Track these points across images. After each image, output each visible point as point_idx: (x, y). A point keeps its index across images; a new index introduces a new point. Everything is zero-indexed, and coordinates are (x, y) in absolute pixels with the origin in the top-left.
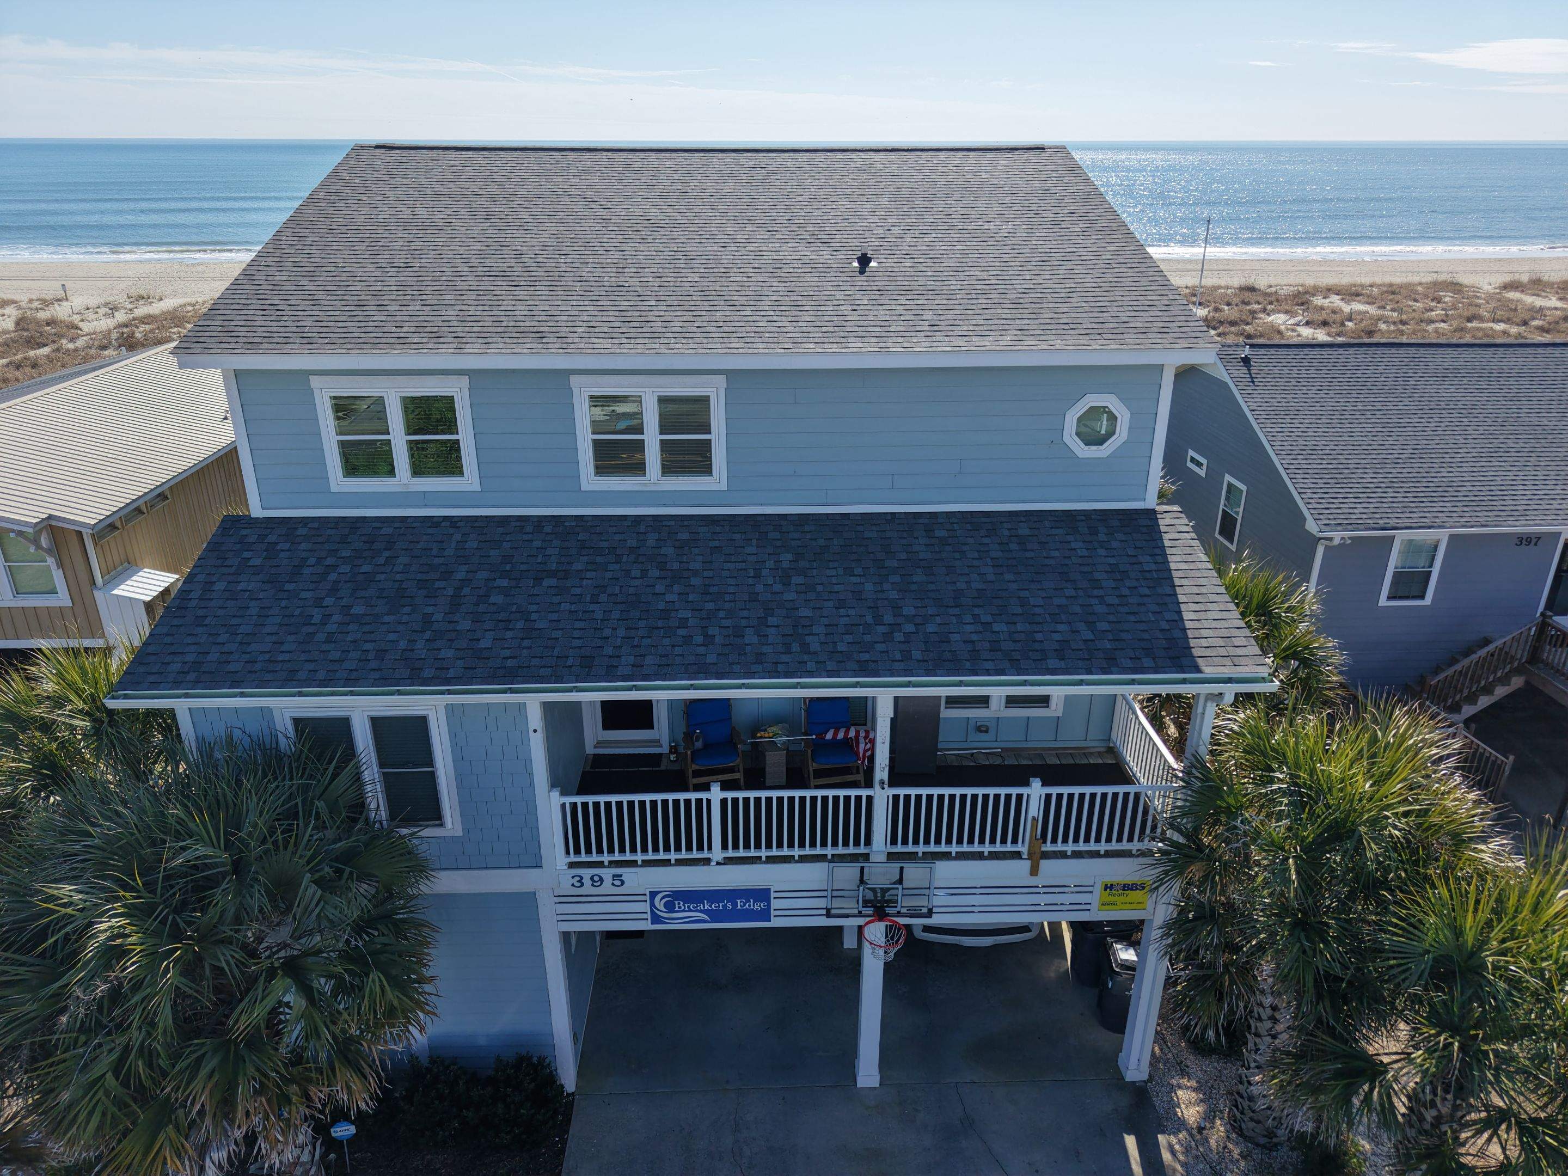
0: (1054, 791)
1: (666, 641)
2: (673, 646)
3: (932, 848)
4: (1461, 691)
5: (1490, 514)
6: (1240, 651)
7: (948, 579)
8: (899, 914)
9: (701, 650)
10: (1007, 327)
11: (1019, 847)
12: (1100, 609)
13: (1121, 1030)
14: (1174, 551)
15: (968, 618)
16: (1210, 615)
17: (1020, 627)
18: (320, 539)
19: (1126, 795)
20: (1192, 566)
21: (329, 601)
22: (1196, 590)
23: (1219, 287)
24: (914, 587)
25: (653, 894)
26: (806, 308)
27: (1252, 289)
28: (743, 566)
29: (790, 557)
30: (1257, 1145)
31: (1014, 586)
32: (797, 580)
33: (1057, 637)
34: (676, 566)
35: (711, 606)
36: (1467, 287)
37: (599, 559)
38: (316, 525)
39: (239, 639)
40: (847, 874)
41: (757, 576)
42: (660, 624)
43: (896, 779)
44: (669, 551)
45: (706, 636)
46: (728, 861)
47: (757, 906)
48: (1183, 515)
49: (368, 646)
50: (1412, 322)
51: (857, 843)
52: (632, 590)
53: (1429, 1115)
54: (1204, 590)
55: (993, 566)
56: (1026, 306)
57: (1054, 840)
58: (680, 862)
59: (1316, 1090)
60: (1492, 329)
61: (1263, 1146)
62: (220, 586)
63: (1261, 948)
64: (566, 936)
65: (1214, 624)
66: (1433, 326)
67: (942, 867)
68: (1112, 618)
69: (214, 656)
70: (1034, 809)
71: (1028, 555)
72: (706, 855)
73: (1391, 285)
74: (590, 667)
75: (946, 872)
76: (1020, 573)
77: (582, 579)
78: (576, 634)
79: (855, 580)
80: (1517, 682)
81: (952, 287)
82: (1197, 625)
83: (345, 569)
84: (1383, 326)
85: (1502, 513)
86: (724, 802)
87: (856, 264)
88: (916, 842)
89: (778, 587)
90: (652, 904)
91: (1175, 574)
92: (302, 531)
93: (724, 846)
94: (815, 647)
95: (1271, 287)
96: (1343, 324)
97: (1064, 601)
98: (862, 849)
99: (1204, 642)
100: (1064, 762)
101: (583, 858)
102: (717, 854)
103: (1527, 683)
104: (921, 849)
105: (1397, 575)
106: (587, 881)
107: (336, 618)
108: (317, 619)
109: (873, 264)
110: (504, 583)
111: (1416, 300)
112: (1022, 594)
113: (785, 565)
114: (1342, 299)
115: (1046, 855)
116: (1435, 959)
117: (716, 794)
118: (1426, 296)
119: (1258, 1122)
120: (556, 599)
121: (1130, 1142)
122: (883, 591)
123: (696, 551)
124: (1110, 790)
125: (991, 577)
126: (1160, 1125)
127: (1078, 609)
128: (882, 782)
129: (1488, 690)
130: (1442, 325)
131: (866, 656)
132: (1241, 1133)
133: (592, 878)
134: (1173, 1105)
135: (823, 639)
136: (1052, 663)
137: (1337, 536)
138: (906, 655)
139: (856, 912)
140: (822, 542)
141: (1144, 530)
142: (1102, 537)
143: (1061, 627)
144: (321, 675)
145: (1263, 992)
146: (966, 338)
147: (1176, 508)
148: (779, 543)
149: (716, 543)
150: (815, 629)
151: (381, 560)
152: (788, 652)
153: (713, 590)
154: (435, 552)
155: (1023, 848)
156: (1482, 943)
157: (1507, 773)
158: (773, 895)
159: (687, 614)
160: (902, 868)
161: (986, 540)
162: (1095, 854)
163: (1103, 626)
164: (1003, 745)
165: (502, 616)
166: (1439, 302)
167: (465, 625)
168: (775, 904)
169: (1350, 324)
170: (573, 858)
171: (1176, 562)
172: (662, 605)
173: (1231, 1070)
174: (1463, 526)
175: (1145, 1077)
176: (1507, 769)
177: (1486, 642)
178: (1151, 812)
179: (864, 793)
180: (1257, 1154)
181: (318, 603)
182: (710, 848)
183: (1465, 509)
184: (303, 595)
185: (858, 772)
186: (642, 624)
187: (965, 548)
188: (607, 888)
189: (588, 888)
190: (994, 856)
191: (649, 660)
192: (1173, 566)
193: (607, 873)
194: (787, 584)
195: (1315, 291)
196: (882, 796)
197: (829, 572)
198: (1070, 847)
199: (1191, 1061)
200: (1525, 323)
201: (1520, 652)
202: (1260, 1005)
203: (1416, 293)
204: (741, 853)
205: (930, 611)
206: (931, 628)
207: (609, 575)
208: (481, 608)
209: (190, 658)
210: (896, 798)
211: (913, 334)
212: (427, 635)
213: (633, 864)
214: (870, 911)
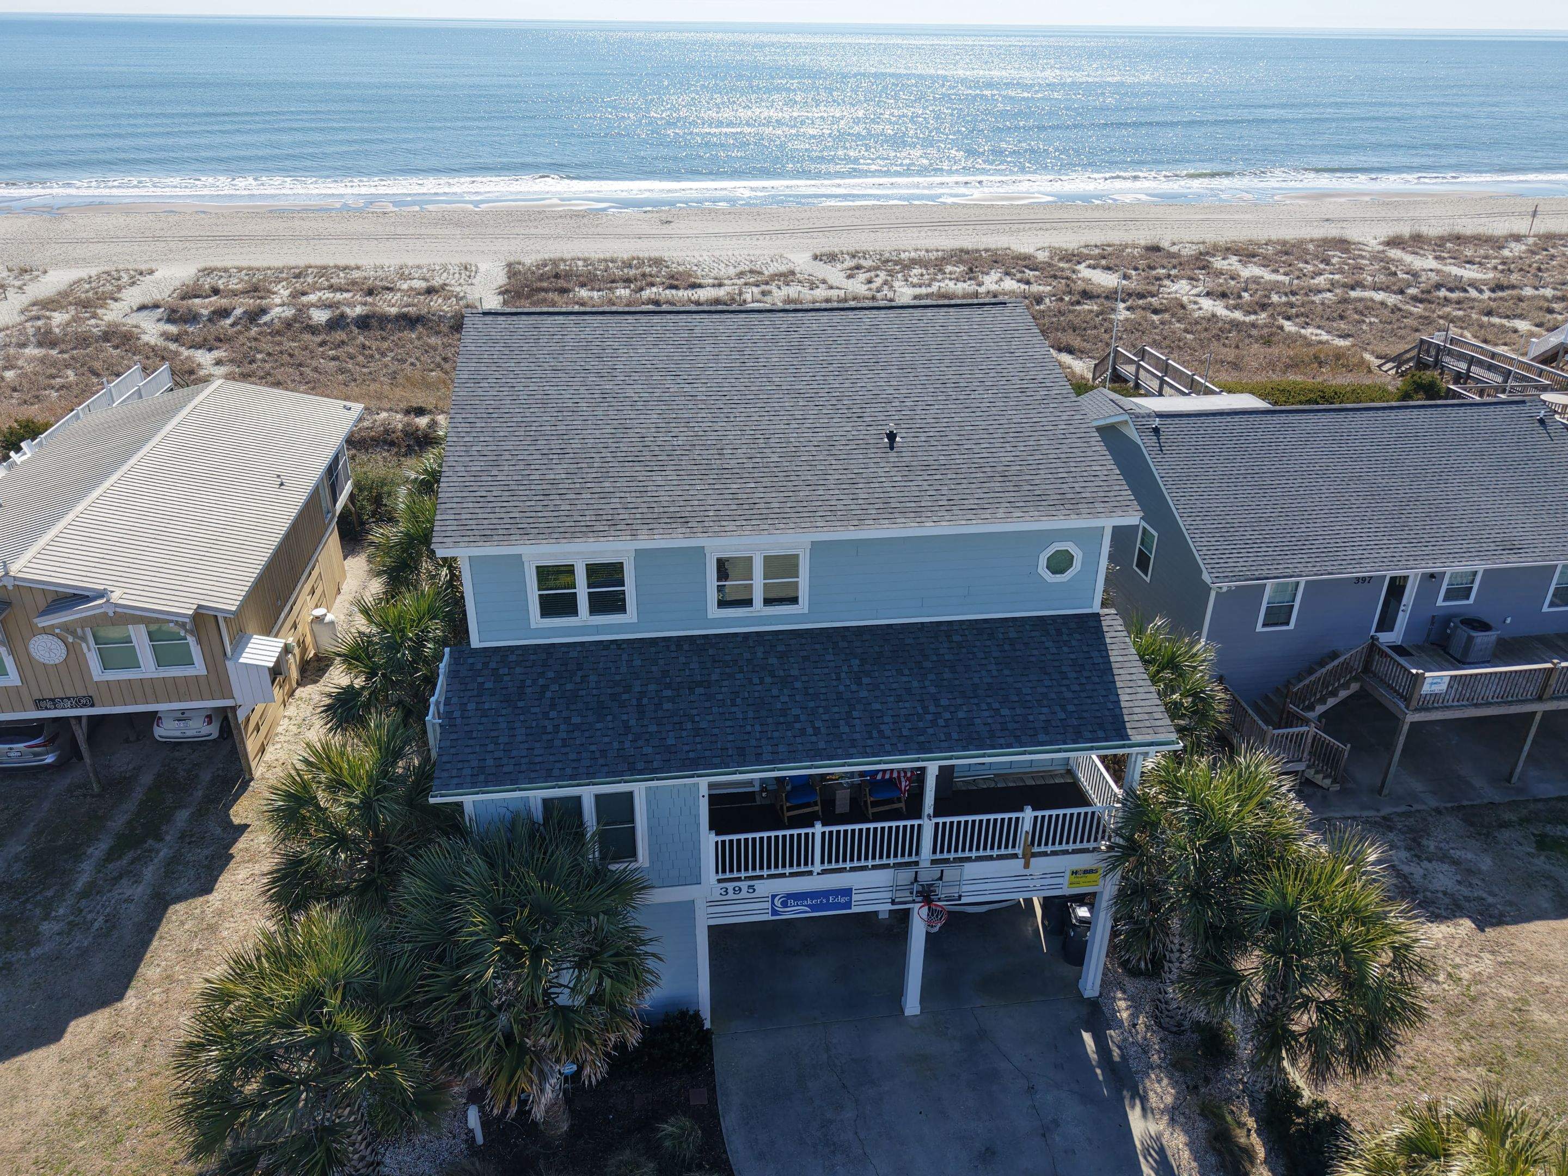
0: (1040, 814)
1: (789, 733)
2: (795, 737)
3: (960, 854)
4: (1315, 694)
5: (1335, 563)
6: (1158, 723)
7: (967, 676)
8: (939, 900)
9: (814, 739)
10: (1000, 500)
11: (1016, 851)
12: (1068, 695)
13: (1081, 964)
14: (1113, 647)
15: (984, 706)
16: (1139, 696)
17: (1018, 711)
18: (528, 664)
19: (1086, 814)
20: (1125, 658)
21: (553, 714)
22: (1129, 677)
23: (1126, 246)
24: (945, 683)
25: (774, 897)
26: (860, 485)
27: (1156, 249)
28: (826, 671)
29: (857, 662)
30: (1171, 1032)
31: (1010, 680)
32: (866, 680)
33: (1043, 717)
34: (781, 673)
35: (812, 704)
36: (1354, 244)
37: (728, 670)
38: (520, 652)
39: (502, 747)
40: (905, 876)
41: (838, 679)
42: (782, 720)
43: (937, 813)
44: (773, 660)
45: (814, 728)
46: (824, 872)
47: (843, 900)
48: (1118, 617)
49: (593, 748)
50: (1302, 292)
51: (910, 854)
52: (756, 694)
53: (1272, 1003)
54: (1134, 677)
55: (996, 664)
56: (1010, 478)
57: (1039, 845)
58: (792, 875)
59: (1205, 994)
60: (1372, 300)
61: (1175, 1033)
62: (471, 706)
63: (1172, 910)
64: (710, 928)
65: (1142, 703)
66: (1320, 296)
67: (968, 866)
68: (1076, 702)
69: (490, 762)
70: (1027, 826)
71: (1018, 653)
72: (809, 868)
73: (1284, 243)
74: (744, 755)
75: (971, 870)
76: (1013, 669)
77: (721, 687)
78: (729, 730)
79: (905, 679)
80: (1355, 687)
81: (958, 461)
82: (1131, 704)
83: (555, 687)
84: (1275, 298)
85: (1344, 562)
86: (823, 834)
87: (886, 440)
88: (949, 851)
89: (854, 687)
90: (773, 903)
91: (1114, 665)
92: (513, 658)
93: (822, 862)
94: (888, 733)
95: (1174, 244)
96: (1240, 297)
97: (1045, 690)
98: (914, 858)
99: (1135, 717)
100: (1038, 783)
101: (728, 875)
102: (818, 867)
103: (1361, 687)
104: (952, 855)
105: (1269, 610)
106: (730, 891)
107: (562, 727)
108: (550, 728)
109: (898, 439)
110: (668, 693)
111: (1307, 262)
112: (1017, 685)
113: (856, 669)
114: (1240, 261)
115: (1034, 855)
116: (1273, 913)
117: (818, 829)
118: (1317, 257)
119: (1172, 1017)
120: (707, 704)
121: (1087, 1037)
122: (925, 687)
123: (792, 660)
124: (1075, 811)
125: (995, 673)
126: (1109, 1024)
127: (1054, 696)
128: (929, 816)
129: (1334, 694)
130: (1329, 295)
131: (922, 739)
132: (1160, 1025)
133: (734, 889)
134: (1114, 1011)
135: (892, 727)
136: (1042, 737)
137: (1225, 586)
138: (948, 736)
139: (911, 899)
140: (877, 649)
141: (1093, 630)
142: (1065, 638)
143: (1045, 710)
144: (569, 771)
145: (1174, 935)
146: (974, 512)
147: (1113, 611)
148: (848, 651)
149: (805, 653)
150: (886, 719)
151: (578, 680)
152: (872, 738)
153: (811, 691)
154: (613, 670)
155: (1019, 851)
156: (1298, 901)
157: (1346, 756)
158: (854, 892)
159: (798, 712)
160: (942, 871)
161: (988, 643)
162: (1066, 852)
163: (1071, 708)
164: (995, 772)
165: (676, 719)
166: (1327, 264)
167: (653, 728)
168: (855, 897)
169: (1245, 295)
170: (721, 876)
171: (1115, 656)
172: (779, 706)
173: (1153, 985)
174: (1316, 575)
175: (1097, 994)
176: (1346, 753)
177: (1334, 655)
178: (1102, 822)
179: (916, 822)
180: (1171, 1038)
181: (546, 715)
182: (812, 863)
183: (1318, 559)
184: (533, 710)
185: (900, 802)
186: (770, 720)
187: (975, 650)
188: (744, 894)
189: (731, 895)
190: (1000, 857)
191: (781, 748)
192: (1112, 659)
193: (744, 885)
194: (859, 684)
195: (1215, 250)
196: (928, 826)
197: (887, 673)
198: (1050, 849)
199: (1128, 982)
200: (1402, 292)
201: (1357, 663)
202: (1172, 942)
203: (1306, 251)
204: (834, 866)
205: (959, 701)
206: (961, 715)
207: (738, 683)
208: (660, 714)
209: (475, 763)
210: (937, 824)
211: (937, 508)
212: (630, 737)
213: (761, 877)
214: (920, 899)
